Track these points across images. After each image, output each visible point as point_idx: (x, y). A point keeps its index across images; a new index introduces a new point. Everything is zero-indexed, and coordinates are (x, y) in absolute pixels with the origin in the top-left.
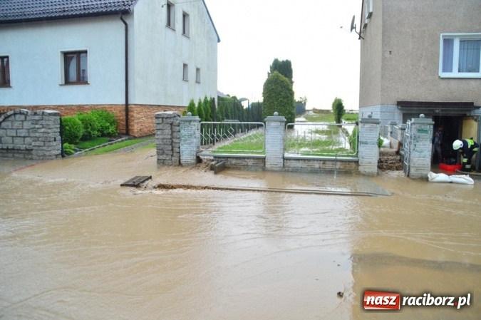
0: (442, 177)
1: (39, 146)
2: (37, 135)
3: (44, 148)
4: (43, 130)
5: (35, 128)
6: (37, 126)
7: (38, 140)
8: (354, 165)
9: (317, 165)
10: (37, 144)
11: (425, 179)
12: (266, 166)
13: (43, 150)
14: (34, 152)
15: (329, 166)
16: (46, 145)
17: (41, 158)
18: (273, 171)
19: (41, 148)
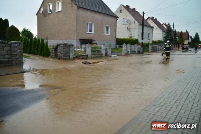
0: (113, 56)
1: (17, 59)
2: (16, 53)
3: (20, 59)
4: (19, 51)
5: (15, 50)
6: (16, 49)
7: (16, 56)
8: (101, 55)
9: (96, 56)
10: (16, 57)
11: (111, 56)
12: (88, 57)
13: (19, 60)
14: (14, 62)
15: (98, 56)
16: (21, 58)
17: (18, 64)
18: (89, 58)
19: (18, 59)
